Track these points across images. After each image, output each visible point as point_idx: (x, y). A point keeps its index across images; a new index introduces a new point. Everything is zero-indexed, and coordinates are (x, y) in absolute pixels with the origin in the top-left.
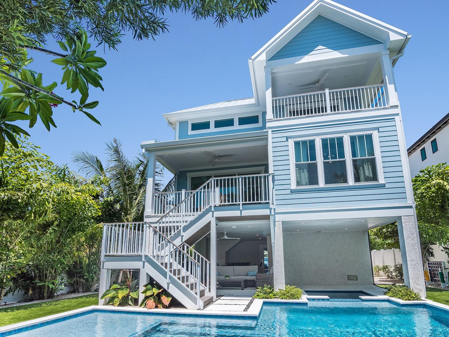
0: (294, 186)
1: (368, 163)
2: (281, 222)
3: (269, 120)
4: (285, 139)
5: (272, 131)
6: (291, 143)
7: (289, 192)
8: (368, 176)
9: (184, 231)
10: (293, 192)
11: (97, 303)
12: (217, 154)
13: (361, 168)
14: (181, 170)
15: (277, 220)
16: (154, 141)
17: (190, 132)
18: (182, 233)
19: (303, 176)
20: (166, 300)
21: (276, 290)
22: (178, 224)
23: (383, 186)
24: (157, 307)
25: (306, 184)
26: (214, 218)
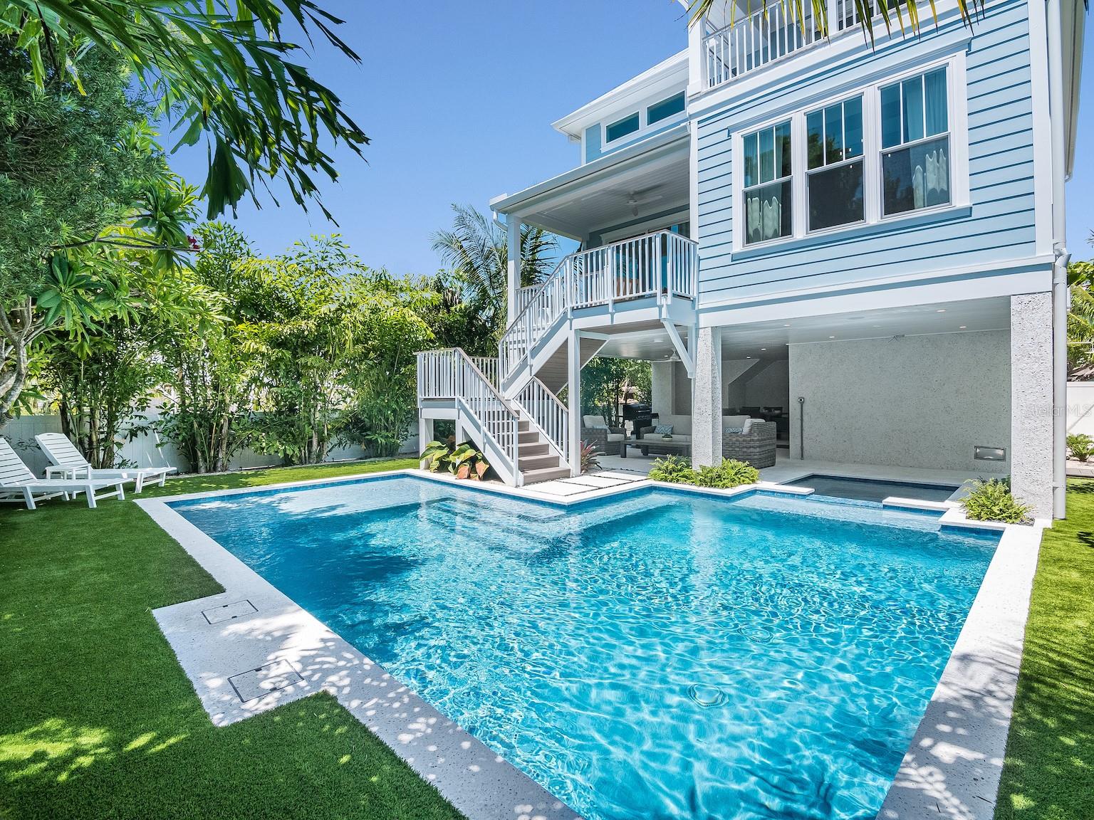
0: (738, 246)
1: (938, 153)
2: (710, 329)
3: (693, 97)
4: (724, 135)
5: (699, 122)
6: (737, 143)
7: (727, 260)
8: (934, 190)
9: (533, 356)
10: (736, 259)
11: (418, 467)
12: (633, 188)
13: (918, 167)
14: (593, 230)
15: (701, 325)
16: (506, 194)
17: (606, 147)
18: (530, 361)
19: (770, 215)
20: (482, 468)
21: (696, 467)
22: (524, 345)
23: (966, 214)
24: (469, 477)
25: (775, 235)
26: (573, 330)
